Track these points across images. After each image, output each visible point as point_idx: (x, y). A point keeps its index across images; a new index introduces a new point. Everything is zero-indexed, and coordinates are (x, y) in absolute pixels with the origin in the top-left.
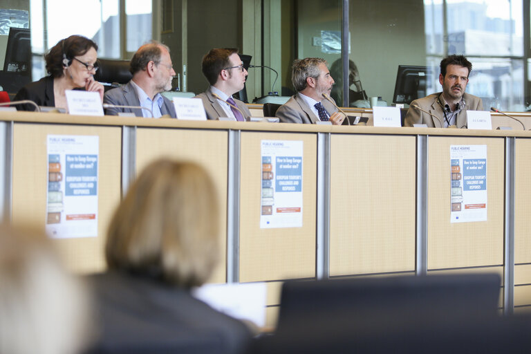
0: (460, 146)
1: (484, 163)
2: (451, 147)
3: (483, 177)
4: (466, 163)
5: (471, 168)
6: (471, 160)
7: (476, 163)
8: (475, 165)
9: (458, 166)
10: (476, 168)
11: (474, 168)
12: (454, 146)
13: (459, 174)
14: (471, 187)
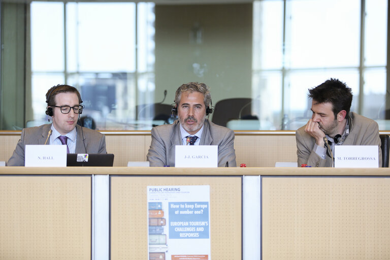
0: (165, 187)
1: (206, 206)
2: (149, 187)
3: (203, 223)
4: (173, 206)
5: (182, 212)
6: (183, 203)
7: (192, 206)
8: (190, 209)
9: (161, 210)
10: (191, 212)
11: (188, 212)
12: (153, 187)
13: (162, 219)
14: (181, 235)
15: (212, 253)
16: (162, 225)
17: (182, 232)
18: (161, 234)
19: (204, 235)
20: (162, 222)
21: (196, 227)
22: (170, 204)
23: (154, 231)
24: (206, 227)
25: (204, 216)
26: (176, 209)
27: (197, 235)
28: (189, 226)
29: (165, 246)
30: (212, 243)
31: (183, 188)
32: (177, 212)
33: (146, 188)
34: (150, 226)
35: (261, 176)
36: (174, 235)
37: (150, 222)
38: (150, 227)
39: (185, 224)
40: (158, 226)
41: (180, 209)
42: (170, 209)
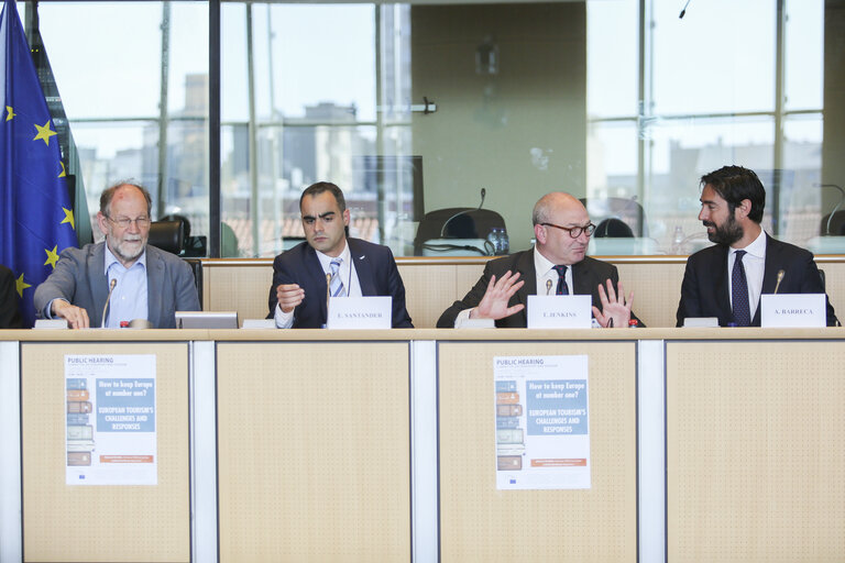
15: (592, 456)
16: (516, 415)
17: (546, 425)
18: (515, 428)
19: (580, 429)
20: (516, 410)
21: (568, 417)
22: (528, 383)
23: (504, 425)
24: (583, 418)
25: (581, 401)
26: (537, 391)
27: (569, 429)
28: (557, 416)
29: (521, 446)
30: (592, 440)
31: (547, 359)
32: (538, 396)
33: (492, 359)
34: (498, 416)
35: (665, 340)
36: (535, 429)
37: (498, 410)
38: (500, 419)
39: (551, 414)
40: (510, 416)
41: (543, 391)
42: (528, 390)
